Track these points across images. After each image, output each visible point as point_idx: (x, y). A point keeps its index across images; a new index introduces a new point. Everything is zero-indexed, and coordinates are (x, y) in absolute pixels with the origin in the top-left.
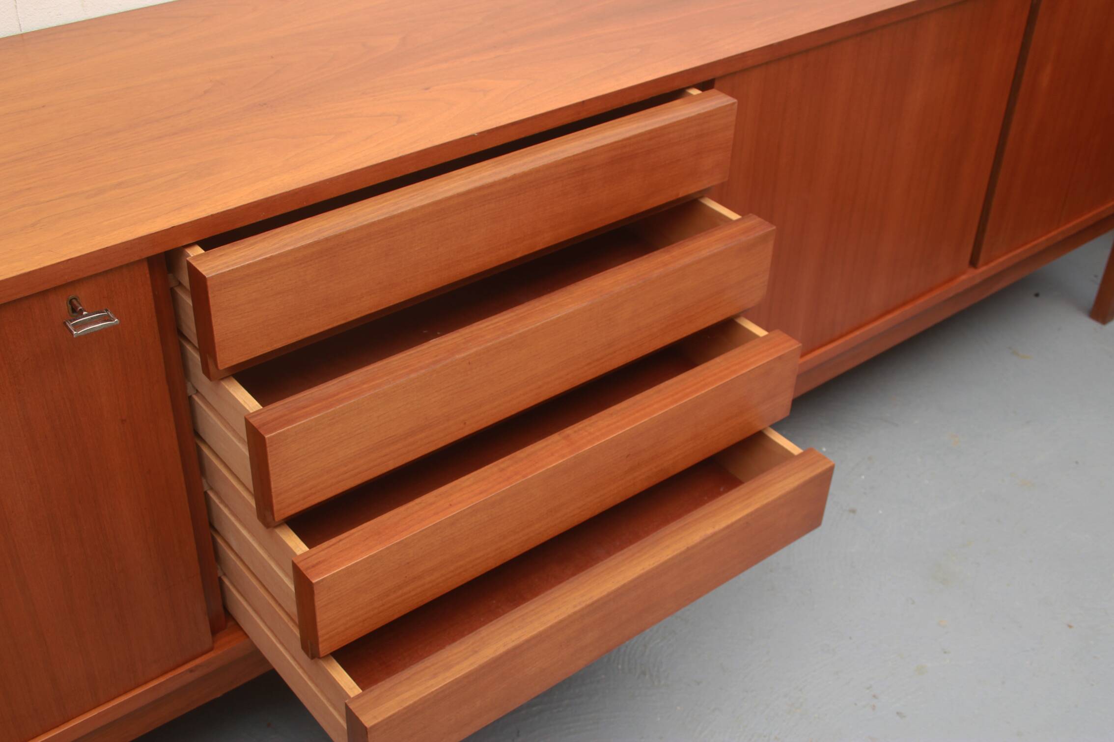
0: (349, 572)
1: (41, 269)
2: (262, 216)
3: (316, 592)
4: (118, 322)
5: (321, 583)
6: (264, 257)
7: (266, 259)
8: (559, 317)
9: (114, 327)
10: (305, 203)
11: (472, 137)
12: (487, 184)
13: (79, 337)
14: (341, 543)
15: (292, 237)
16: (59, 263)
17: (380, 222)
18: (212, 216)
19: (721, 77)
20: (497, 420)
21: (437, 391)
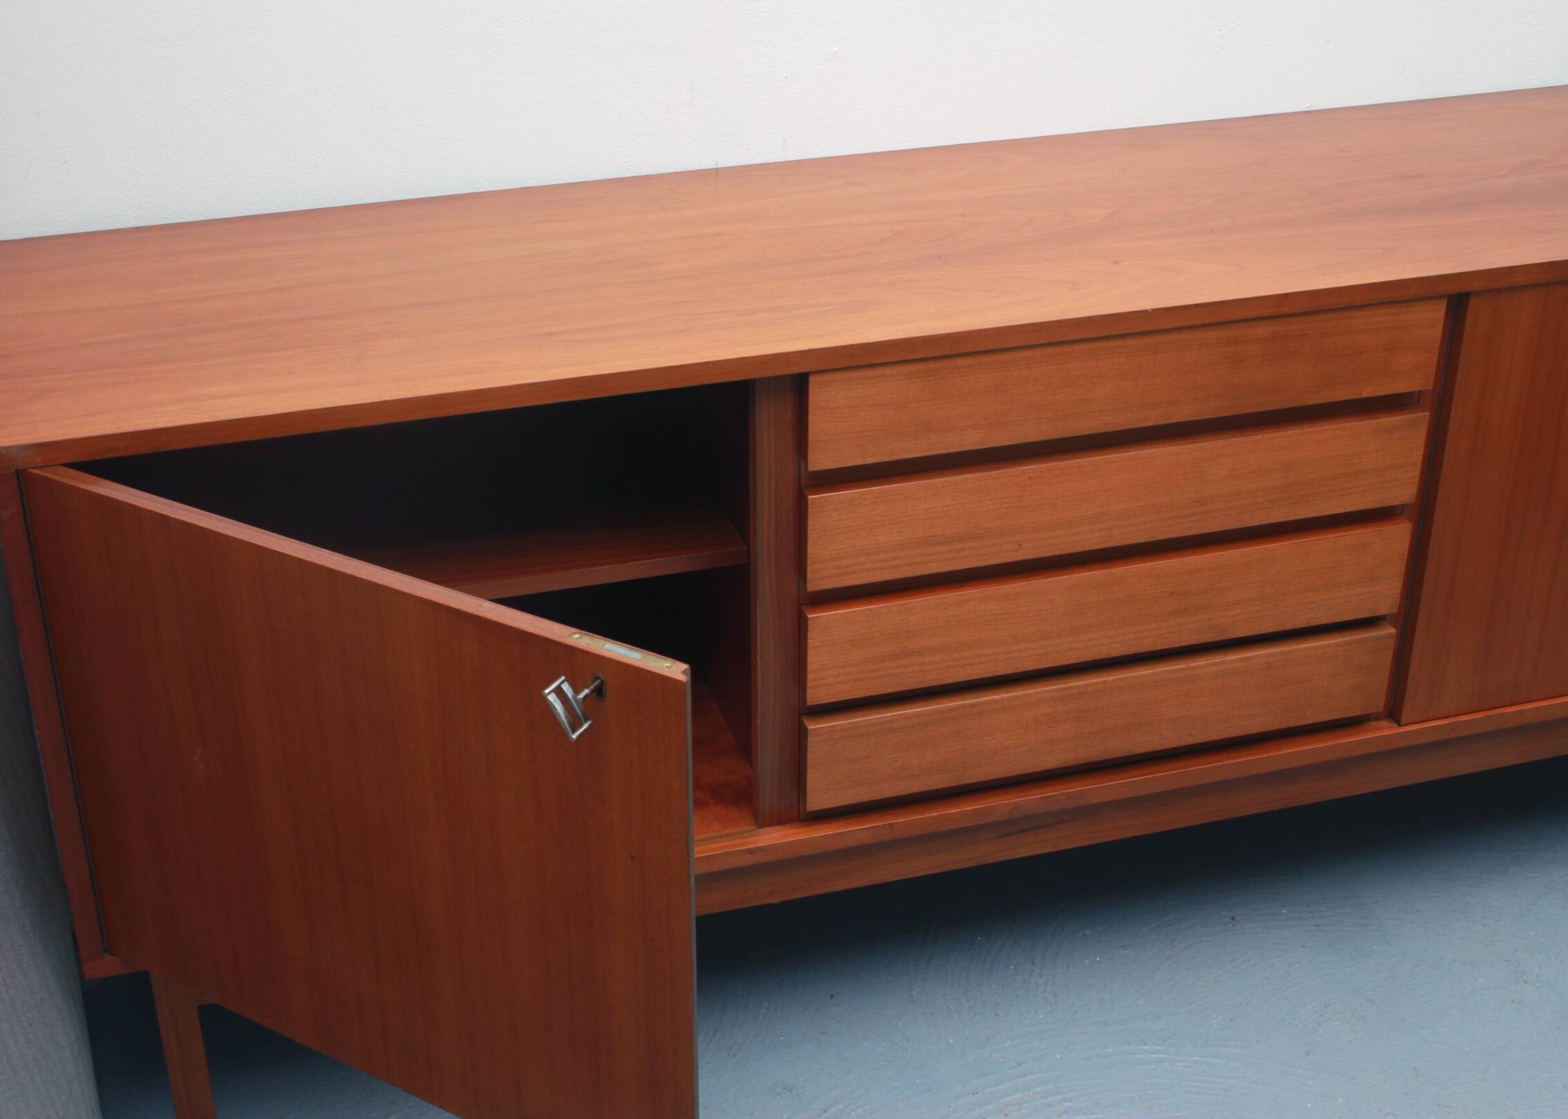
3: (810, 628)
11: (1144, 312)
18: (850, 345)
19: (1479, 293)
20: (1057, 553)
21: (991, 500)
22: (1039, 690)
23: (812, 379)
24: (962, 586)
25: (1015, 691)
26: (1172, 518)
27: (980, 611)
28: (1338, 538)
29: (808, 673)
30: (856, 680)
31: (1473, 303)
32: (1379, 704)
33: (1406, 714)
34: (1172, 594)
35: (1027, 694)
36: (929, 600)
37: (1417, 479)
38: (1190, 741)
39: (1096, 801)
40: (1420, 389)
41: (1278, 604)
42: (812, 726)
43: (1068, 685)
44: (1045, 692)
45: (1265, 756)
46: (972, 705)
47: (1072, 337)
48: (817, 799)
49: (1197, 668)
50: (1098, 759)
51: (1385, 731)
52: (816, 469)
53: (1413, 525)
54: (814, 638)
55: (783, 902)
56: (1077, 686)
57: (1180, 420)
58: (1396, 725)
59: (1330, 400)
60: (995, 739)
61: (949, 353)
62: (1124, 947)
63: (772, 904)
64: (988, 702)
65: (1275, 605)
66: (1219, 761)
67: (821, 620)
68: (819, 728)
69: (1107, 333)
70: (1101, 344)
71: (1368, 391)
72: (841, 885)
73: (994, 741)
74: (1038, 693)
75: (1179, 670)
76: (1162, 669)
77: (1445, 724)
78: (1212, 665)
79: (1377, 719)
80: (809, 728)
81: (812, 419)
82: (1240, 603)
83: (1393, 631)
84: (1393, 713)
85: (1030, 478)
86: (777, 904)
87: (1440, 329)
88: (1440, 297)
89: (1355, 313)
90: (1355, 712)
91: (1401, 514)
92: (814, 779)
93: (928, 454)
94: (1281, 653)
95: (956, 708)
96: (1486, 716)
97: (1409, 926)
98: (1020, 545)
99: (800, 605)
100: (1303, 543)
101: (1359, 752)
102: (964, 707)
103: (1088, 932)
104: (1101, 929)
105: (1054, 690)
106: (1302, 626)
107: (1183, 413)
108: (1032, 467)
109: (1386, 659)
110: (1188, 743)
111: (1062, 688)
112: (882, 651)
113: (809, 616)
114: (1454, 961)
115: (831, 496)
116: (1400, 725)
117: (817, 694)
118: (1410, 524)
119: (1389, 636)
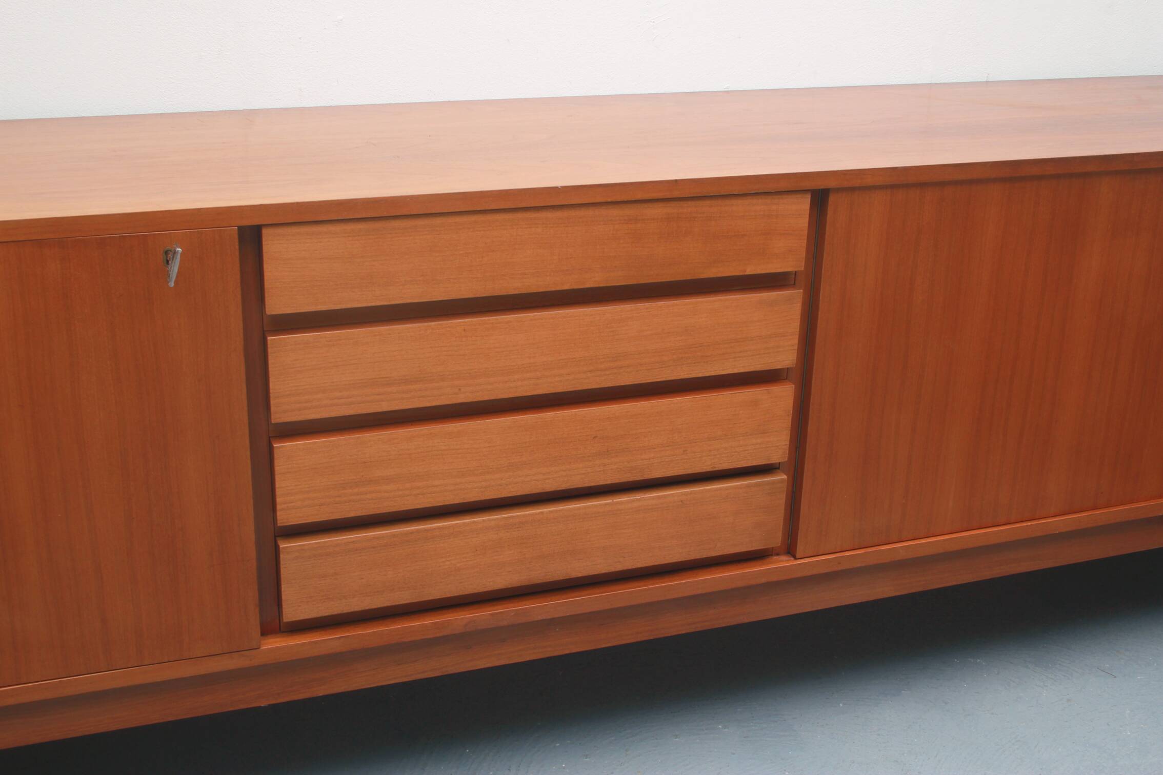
18: (297, 203)
19: (839, 190)
20: (492, 398)
21: (431, 347)
22: (484, 518)
23: (265, 232)
24: (412, 425)
25: (464, 519)
26: (591, 371)
27: (427, 447)
28: (733, 395)
29: (277, 497)
30: (321, 505)
31: (832, 199)
32: (777, 540)
33: (800, 550)
34: (595, 437)
35: (474, 522)
36: (382, 435)
37: (796, 347)
38: (619, 567)
39: (540, 618)
40: (796, 270)
41: (686, 451)
42: (283, 545)
43: (510, 515)
44: (489, 520)
45: (684, 581)
46: (426, 530)
47: (494, 206)
48: (293, 611)
49: (622, 503)
50: (540, 582)
51: (784, 562)
52: (274, 313)
53: (795, 386)
54: (280, 466)
55: (269, 705)
56: (517, 516)
57: (592, 286)
58: (792, 559)
59: (720, 275)
60: (448, 561)
61: (385, 214)
62: (586, 756)
63: (260, 707)
64: (439, 528)
65: (684, 451)
66: (645, 586)
67: (284, 449)
68: (290, 546)
69: (524, 205)
70: (519, 215)
71: (752, 269)
72: (321, 691)
73: (448, 563)
74: (484, 521)
75: (606, 504)
76: (591, 503)
77: (833, 558)
78: (633, 501)
79: (778, 554)
80: (281, 546)
81: (266, 267)
82: (654, 448)
83: (785, 477)
84: (790, 549)
85: (464, 330)
86: (264, 707)
87: (807, 220)
88: (805, 191)
89: (734, 201)
90: (756, 546)
91: (786, 379)
92: (288, 592)
93: (373, 304)
94: (691, 493)
95: (412, 533)
96: (865, 552)
97: (819, 737)
98: (460, 389)
99: (270, 437)
100: (705, 398)
101: (763, 580)
102: (418, 531)
103: (558, 745)
104: (569, 742)
105: (497, 519)
106: (708, 470)
107: (595, 279)
108: (466, 320)
109: (780, 501)
110: (617, 570)
111: (504, 518)
112: (342, 479)
113: (275, 446)
114: (853, 763)
115: (288, 338)
116: (796, 559)
117: (287, 516)
118: (794, 386)
119: (782, 481)
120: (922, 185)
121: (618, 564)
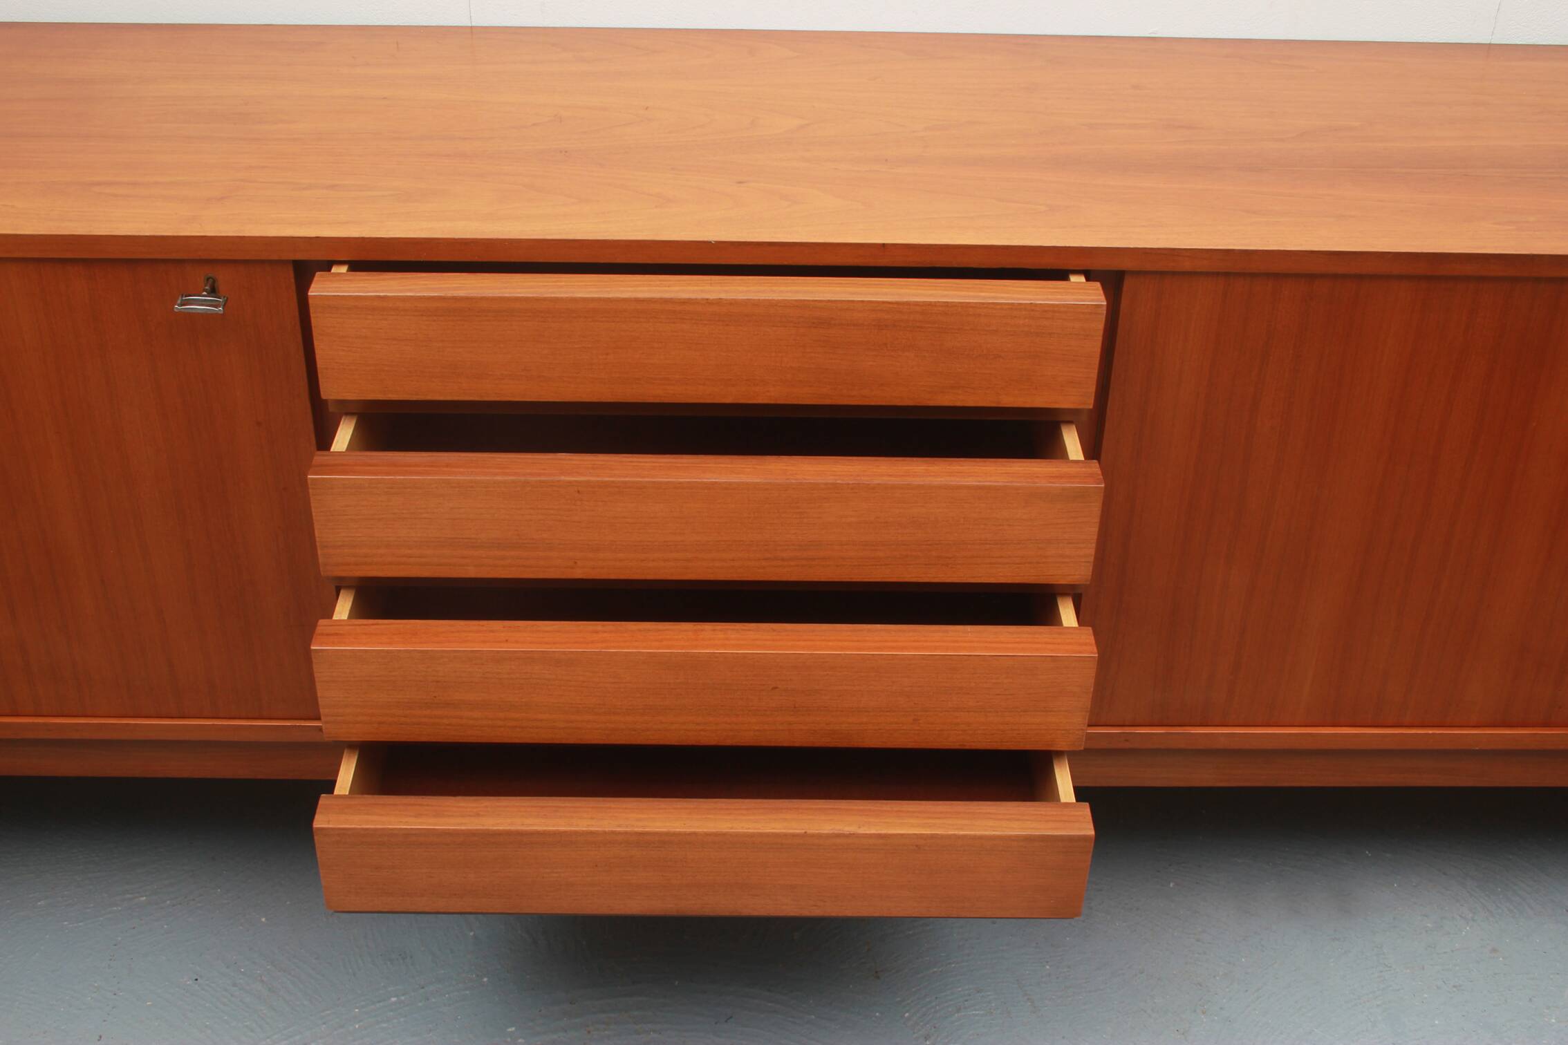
0: (358, 657)
1: (174, 237)
2: (424, 257)
3: (314, 660)
4: (222, 312)
5: (320, 654)
6: (378, 294)
7: (379, 297)
8: (716, 483)
9: (217, 314)
10: (476, 258)
11: (706, 244)
12: (680, 299)
13: (180, 313)
14: (374, 627)
15: (426, 285)
16: (193, 236)
17: (527, 300)
18: (363, 239)
20: (623, 577)
21: (532, 509)
30: (381, 723)
31: (1128, 283)
77: (1118, 732)
81: (317, 344)
85: (578, 492)
93: (460, 398)
106: (953, 747)
115: (335, 479)
117: (336, 730)
120: (1277, 276)
121: (814, 908)
